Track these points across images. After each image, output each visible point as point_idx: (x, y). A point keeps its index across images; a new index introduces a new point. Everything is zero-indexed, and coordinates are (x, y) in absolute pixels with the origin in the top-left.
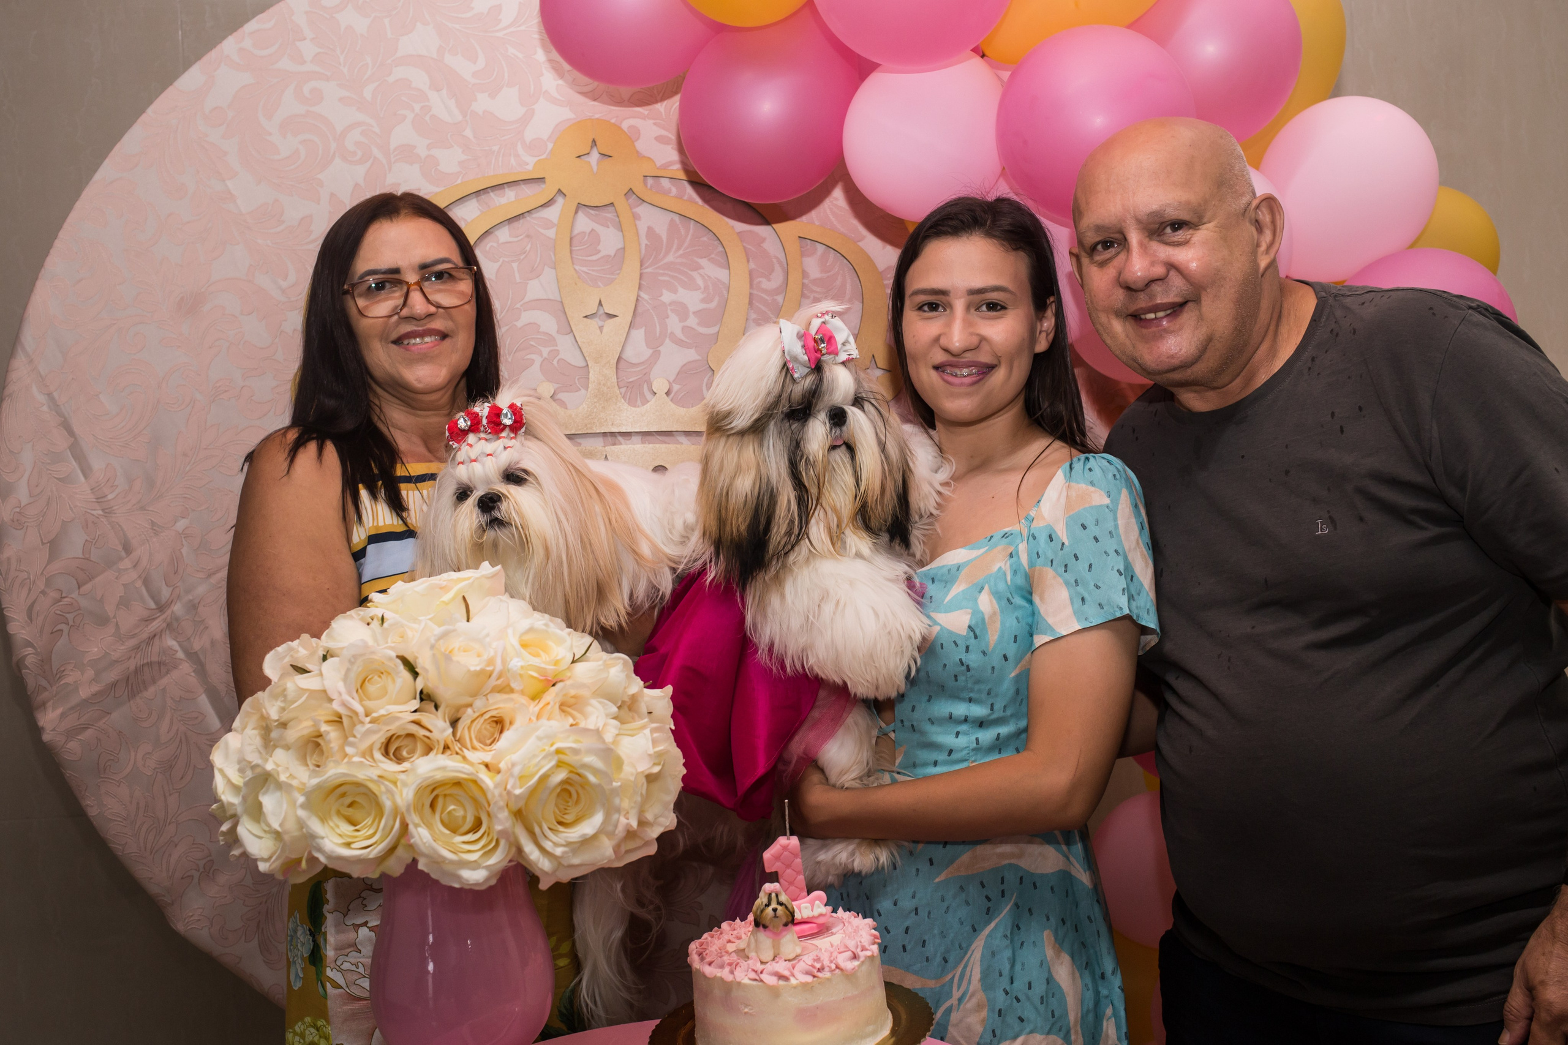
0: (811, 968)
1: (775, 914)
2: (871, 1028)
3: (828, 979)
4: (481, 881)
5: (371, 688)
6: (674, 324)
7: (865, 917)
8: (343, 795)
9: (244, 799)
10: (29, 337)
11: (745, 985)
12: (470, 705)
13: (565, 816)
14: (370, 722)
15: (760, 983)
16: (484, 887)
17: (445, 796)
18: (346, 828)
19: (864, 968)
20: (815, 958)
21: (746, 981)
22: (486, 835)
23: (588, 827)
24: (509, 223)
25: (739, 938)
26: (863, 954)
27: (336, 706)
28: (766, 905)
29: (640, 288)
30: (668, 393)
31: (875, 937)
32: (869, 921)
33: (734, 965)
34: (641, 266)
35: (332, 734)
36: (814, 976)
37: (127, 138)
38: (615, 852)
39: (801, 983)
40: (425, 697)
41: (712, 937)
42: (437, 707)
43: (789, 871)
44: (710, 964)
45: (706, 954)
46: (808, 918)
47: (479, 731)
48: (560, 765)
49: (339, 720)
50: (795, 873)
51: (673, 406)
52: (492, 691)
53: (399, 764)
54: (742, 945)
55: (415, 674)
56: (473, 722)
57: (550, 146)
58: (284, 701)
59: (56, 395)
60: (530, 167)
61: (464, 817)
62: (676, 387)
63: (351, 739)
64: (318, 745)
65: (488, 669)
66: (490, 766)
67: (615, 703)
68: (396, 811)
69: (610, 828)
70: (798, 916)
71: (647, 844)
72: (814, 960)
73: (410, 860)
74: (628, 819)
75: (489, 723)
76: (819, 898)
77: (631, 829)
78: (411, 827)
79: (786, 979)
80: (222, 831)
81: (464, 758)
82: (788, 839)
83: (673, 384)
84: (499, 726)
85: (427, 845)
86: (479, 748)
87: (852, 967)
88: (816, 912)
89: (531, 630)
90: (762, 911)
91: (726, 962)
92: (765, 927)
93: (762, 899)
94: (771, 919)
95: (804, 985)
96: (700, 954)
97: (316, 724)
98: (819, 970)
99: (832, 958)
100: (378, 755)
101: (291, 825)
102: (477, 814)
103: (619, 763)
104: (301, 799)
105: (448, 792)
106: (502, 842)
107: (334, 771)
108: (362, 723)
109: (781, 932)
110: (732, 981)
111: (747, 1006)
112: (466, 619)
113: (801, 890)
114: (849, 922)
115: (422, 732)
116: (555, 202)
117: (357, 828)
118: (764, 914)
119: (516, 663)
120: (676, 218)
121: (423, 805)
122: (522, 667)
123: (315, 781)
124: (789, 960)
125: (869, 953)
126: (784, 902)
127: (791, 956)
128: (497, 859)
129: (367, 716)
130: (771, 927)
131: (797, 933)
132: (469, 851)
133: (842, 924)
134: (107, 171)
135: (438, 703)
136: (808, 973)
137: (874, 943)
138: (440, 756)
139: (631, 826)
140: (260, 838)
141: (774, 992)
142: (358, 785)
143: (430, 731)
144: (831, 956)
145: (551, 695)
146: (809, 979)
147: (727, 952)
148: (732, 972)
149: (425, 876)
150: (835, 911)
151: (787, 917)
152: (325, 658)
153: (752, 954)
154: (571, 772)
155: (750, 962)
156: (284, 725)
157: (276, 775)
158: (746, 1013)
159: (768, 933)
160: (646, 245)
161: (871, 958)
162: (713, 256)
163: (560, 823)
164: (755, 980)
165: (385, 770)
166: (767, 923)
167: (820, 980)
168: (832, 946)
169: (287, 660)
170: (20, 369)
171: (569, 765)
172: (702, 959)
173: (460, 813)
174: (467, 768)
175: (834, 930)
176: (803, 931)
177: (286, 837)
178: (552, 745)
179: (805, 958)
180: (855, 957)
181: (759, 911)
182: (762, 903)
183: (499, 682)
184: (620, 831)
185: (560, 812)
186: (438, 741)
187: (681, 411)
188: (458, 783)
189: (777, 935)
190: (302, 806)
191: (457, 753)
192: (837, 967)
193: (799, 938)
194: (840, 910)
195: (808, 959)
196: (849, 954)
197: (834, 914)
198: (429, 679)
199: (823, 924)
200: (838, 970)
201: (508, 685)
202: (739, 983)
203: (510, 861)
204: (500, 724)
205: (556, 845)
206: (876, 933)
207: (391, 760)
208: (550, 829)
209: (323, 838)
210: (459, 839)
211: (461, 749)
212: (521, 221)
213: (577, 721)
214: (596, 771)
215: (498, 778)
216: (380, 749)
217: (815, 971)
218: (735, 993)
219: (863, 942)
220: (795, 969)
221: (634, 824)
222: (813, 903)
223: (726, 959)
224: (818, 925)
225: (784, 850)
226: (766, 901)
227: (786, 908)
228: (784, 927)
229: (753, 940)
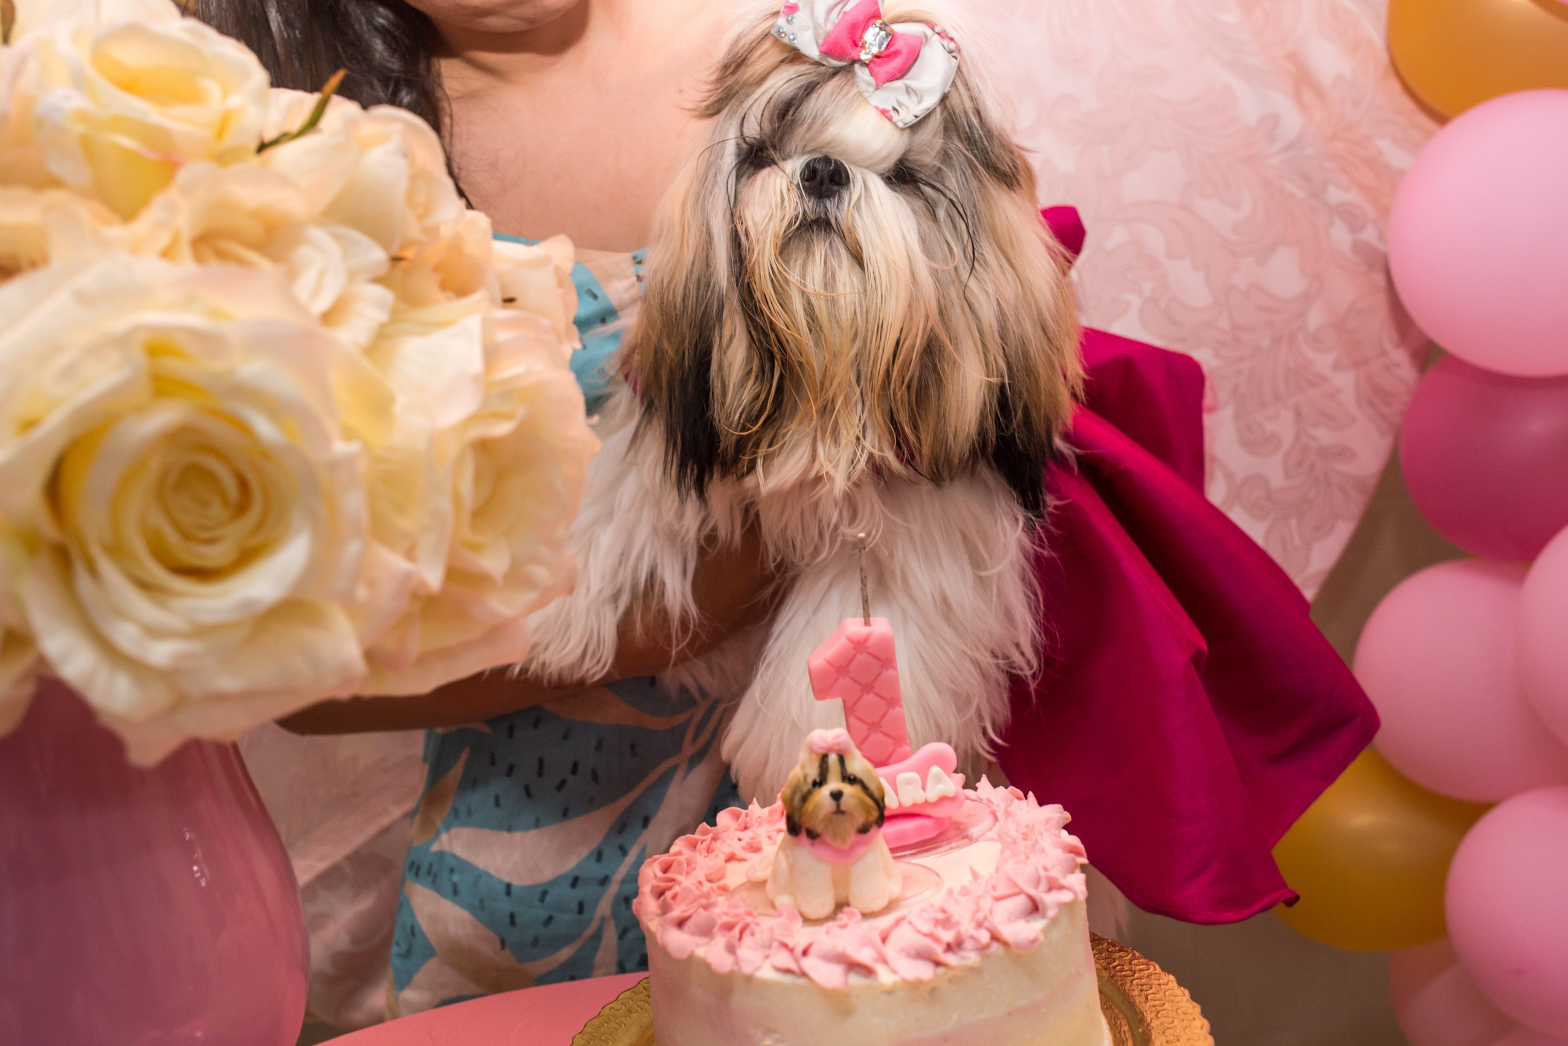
0: (928, 942)
1: (838, 806)
3: (974, 970)
7: (1041, 803)
11: (766, 985)
13: (199, 549)
15: (802, 981)
19: (1056, 934)
20: (940, 916)
21: (766, 973)
23: (263, 583)
25: (755, 848)
26: (1050, 899)
32: (1055, 813)
33: (736, 931)
36: (938, 964)
38: (377, 655)
39: (904, 981)
41: (693, 846)
43: (869, 698)
44: (681, 923)
45: (674, 897)
46: (915, 805)
50: (883, 702)
54: (759, 866)
72: (936, 920)
74: (414, 562)
76: (938, 760)
77: (423, 592)
79: (867, 970)
87: (1029, 934)
88: (933, 793)
90: (805, 798)
91: (719, 922)
92: (812, 835)
94: (828, 820)
95: (914, 986)
96: (660, 894)
98: (949, 948)
99: (980, 916)
103: (378, 399)
109: (853, 847)
110: (732, 973)
111: (769, 1031)
114: (1008, 814)
118: (810, 805)
125: (1066, 897)
131: (887, 842)
133: (989, 820)
136: (922, 955)
139: (423, 584)
141: (839, 1004)
144: (978, 908)
146: (924, 971)
147: (724, 889)
148: (731, 949)
150: (970, 784)
151: (867, 810)
153: (784, 900)
155: (778, 919)
161: (1072, 908)
163: (176, 569)
164: (788, 971)
166: (819, 827)
167: (951, 973)
168: (975, 876)
172: (665, 909)
175: (974, 831)
176: (902, 835)
179: (912, 909)
180: (1035, 908)
181: (797, 799)
192: (995, 937)
194: (984, 783)
195: (919, 918)
196: (1019, 902)
197: (969, 792)
199: (948, 818)
200: (994, 945)
202: (749, 979)
205: (158, 633)
206: (1074, 841)
208: (137, 582)
217: (939, 949)
218: (738, 1000)
219: (1049, 866)
220: (891, 941)
221: (433, 577)
222: (923, 772)
223: (721, 911)
224: (939, 821)
225: (860, 644)
226: (813, 773)
227: (865, 788)
228: (862, 837)
229: (784, 864)
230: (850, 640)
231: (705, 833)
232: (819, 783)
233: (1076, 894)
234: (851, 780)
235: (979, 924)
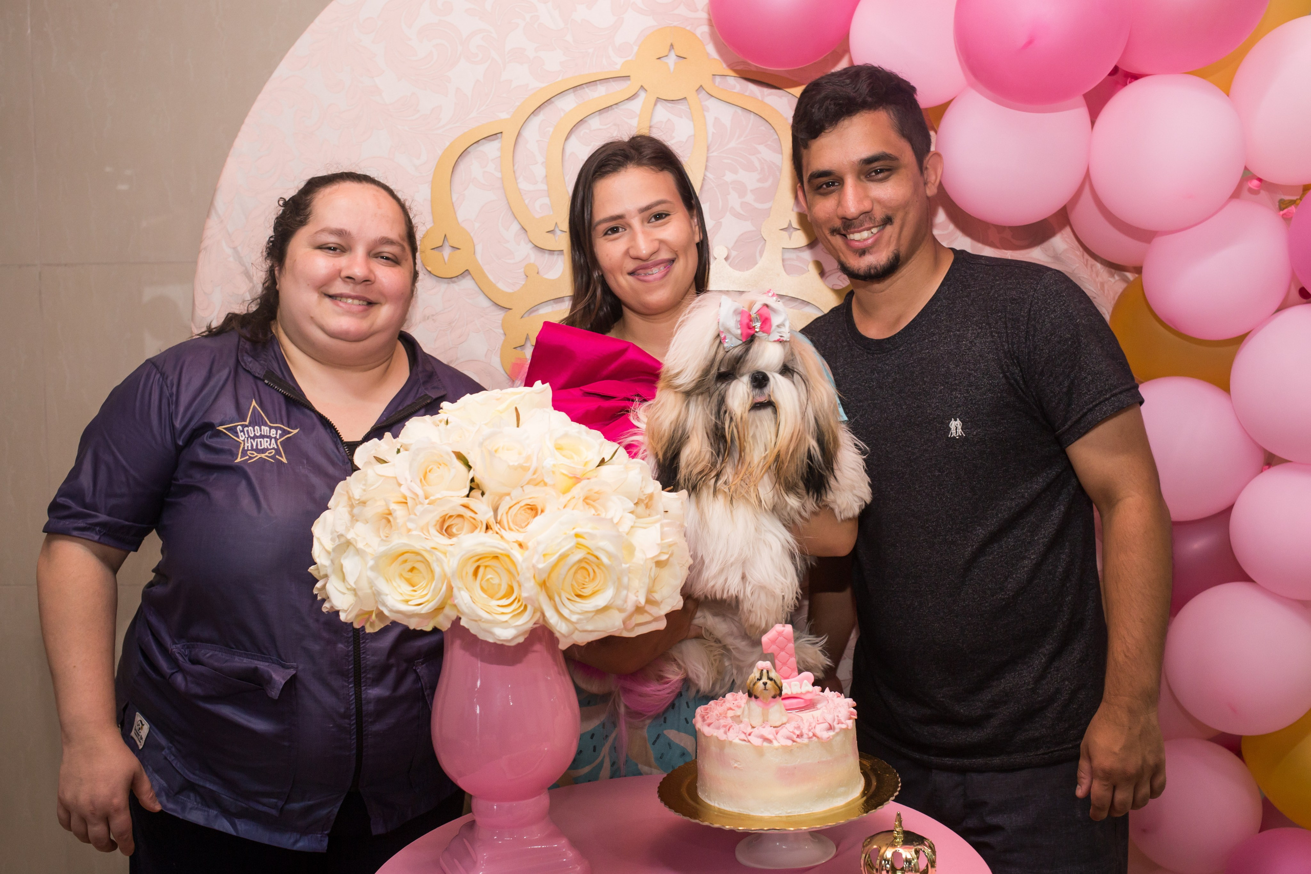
0: (792, 734)
1: (765, 687)
2: (842, 789)
3: (807, 745)
4: (510, 638)
5: (431, 476)
6: (734, 200)
8: (405, 561)
9: (332, 562)
10: (220, 202)
11: (736, 745)
12: (509, 494)
13: (583, 590)
14: (428, 504)
15: (748, 744)
16: (513, 644)
17: (486, 567)
18: (406, 588)
20: (796, 726)
21: (737, 741)
22: (517, 601)
23: (600, 601)
24: (600, 114)
25: (739, 707)
26: (838, 727)
27: (404, 489)
28: (758, 679)
29: (706, 169)
30: (726, 259)
31: (852, 713)
33: (728, 727)
34: (708, 150)
35: (400, 512)
36: (794, 741)
37: (298, 43)
38: (624, 623)
39: (782, 746)
40: (474, 486)
41: (716, 704)
42: (483, 494)
43: (783, 653)
44: (709, 725)
45: (708, 718)
46: (797, 694)
47: (515, 515)
48: (578, 546)
49: (405, 501)
50: (788, 655)
51: (730, 269)
52: (528, 483)
53: (450, 538)
54: (739, 712)
55: (470, 467)
56: (510, 508)
57: (636, 49)
58: (365, 485)
59: (239, 249)
60: (618, 67)
61: (500, 585)
62: (734, 253)
63: (412, 516)
64: (389, 521)
65: (525, 465)
66: (523, 544)
67: (632, 500)
68: (445, 575)
69: (619, 602)
70: (785, 691)
71: (656, 619)
72: (795, 728)
73: (454, 618)
74: (637, 597)
75: (524, 510)
76: (807, 678)
77: (639, 605)
78: (455, 590)
79: (769, 741)
80: (317, 588)
81: (502, 537)
82: (784, 626)
83: (732, 251)
84: (534, 512)
85: (467, 605)
86: (514, 529)
87: (827, 736)
88: (804, 690)
89: (566, 435)
90: (754, 684)
91: (723, 725)
92: (756, 697)
93: (755, 674)
94: (762, 691)
95: (785, 748)
96: (703, 717)
97: (387, 505)
98: (798, 736)
99: (810, 728)
100: (433, 531)
101: (364, 584)
102: (510, 583)
103: (631, 549)
104: (371, 563)
105: (487, 564)
106: (529, 607)
107: (398, 541)
108: (421, 503)
109: (770, 703)
110: (725, 740)
111: (736, 761)
112: (516, 425)
113: (793, 670)
114: (832, 700)
115: (468, 514)
116: (639, 95)
117: (414, 588)
118: (756, 686)
119: (549, 462)
120: (739, 111)
121: (467, 573)
122: (554, 465)
123: (382, 549)
124: (774, 727)
125: (844, 726)
126: (774, 678)
127: (777, 725)
128: (525, 622)
129: (426, 498)
130: (761, 698)
131: (785, 706)
132: (503, 613)
133: (826, 702)
134: (283, 70)
135: (485, 491)
136: (789, 738)
137: (850, 718)
138: (483, 533)
139: (640, 603)
140: (344, 594)
141: (760, 751)
142: (417, 554)
143: (476, 513)
144: (810, 726)
145: (578, 491)
146: (789, 743)
147: (726, 717)
148: (725, 733)
149: (466, 630)
150: (823, 691)
151: (776, 690)
152: (398, 451)
153: (746, 720)
154: (589, 553)
155: (742, 726)
156: (364, 503)
157: (354, 543)
158: (735, 767)
159: (758, 702)
160: (713, 133)
161: (846, 730)
162: (769, 143)
163: (579, 596)
164: (745, 740)
165: (438, 543)
166: (758, 695)
167: (798, 745)
169: (373, 453)
170: (213, 227)
171: (587, 548)
172: (704, 720)
173: (496, 581)
174: (503, 545)
175: (819, 706)
176: (791, 704)
177: (360, 593)
178: (574, 529)
179: (787, 725)
180: (831, 728)
181: (752, 684)
182: (755, 677)
183: (535, 477)
184: (630, 607)
185: (579, 586)
186: (481, 522)
187: (737, 274)
188: (496, 557)
189: (766, 704)
190: (372, 568)
191: (497, 533)
192: (814, 735)
193: (787, 710)
194: (827, 690)
195: (790, 727)
196: (826, 725)
197: (821, 693)
198: (478, 472)
199: (811, 700)
200: (814, 738)
201: (543, 480)
202: (731, 742)
203: (535, 624)
204: (534, 510)
205: (572, 612)
206: (855, 711)
207: (444, 535)
208: (568, 599)
209: (387, 595)
210: (494, 603)
211: (499, 529)
212: (610, 112)
213: (599, 512)
214: (610, 555)
215: (527, 553)
216: (436, 525)
217: (795, 737)
218: (727, 750)
219: (840, 716)
220: (779, 734)
221: (642, 601)
222: (801, 682)
223: (722, 722)
224: (806, 701)
225: (780, 634)
226: (758, 676)
227: (776, 684)
228: (773, 699)
229: (746, 709)
230: (777, 632)
231: (722, 700)
232: (759, 679)
233: (848, 726)
234: (771, 679)
235: (810, 730)
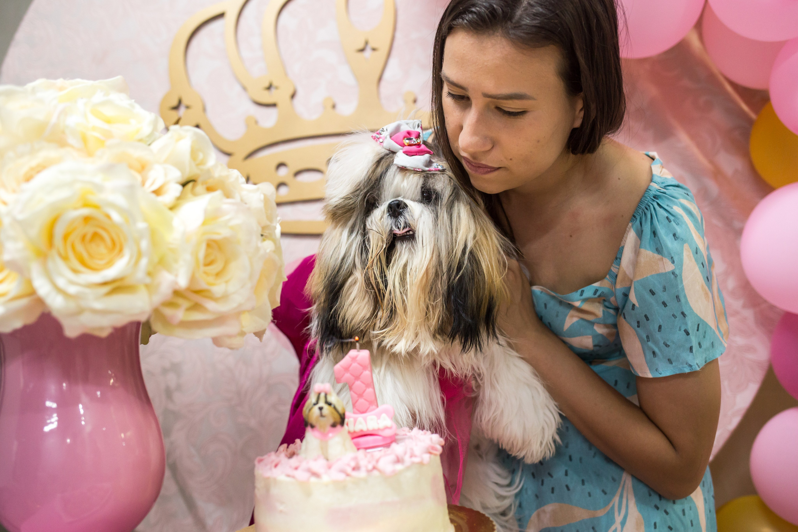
1: (321, 413)
3: (364, 480)
7: (432, 434)
20: (353, 457)
21: (282, 478)
26: (408, 460)
36: (348, 475)
39: (333, 481)
43: (358, 383)
46: (374, 430)
50: (364, 385)
76: (385, 411)
82: (358, 351)
88: (381, 425)
90: (310, 410)
92: (313, 427)
94: (317, 418)
95: (336, 483)
98: (354, 469)
109: (329, 432)
110: (269, 478)
111: (282, 504)
113: (370, 403)
118: (312, 413)
125: (417, 460)
126: (333, 402)
130: (318, 426)
133: (409, 439)
136: (342, 471)
141: (307, 490)
144: (372, 458)
146: (342, 476)
151: (335, 417)
155: (294, 461)
159: (315, 432)
164: (289, 476)
166: (314, 423)
167: (353, 480)
175: (398, 443)
180: (398, 460)
181: (307, 411)
182: (311, 401)
189: (324, 435)
192: (376, 468)
196: (392, 457)
199: (391, 438)
200: (374, 472)
202: (275, 480)
217: (349, 470)
222: (379, 416)
225: (354, 359)
226: (314, 400)
227: (335, 408)
228: (333, 429)
230: (350, 357)
232: (315, 404)
235: (369, 462)
